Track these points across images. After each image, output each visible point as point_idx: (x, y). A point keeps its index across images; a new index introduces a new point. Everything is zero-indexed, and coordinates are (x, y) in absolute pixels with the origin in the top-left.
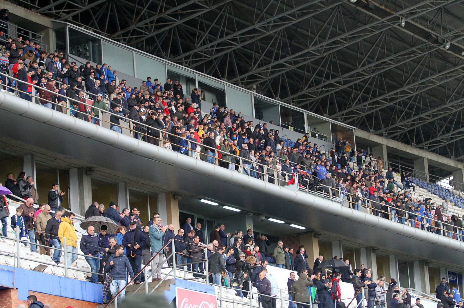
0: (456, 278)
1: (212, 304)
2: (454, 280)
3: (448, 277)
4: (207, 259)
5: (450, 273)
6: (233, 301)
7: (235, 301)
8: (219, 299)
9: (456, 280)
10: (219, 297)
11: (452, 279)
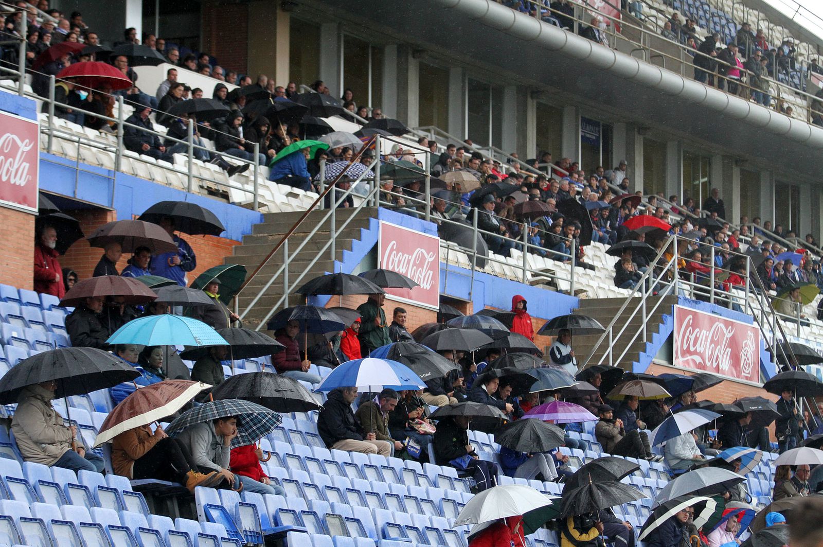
0: (600, 134)
1: (27, 141)
2: (594, 138)
3: (580, 130)
4: (25, 38)
5: (586, 122)
6: (76, 139)
7: (82, 140)
8: (47, 131)
9: (598, 138)
10: (46, 127)
11: (588, 136)
